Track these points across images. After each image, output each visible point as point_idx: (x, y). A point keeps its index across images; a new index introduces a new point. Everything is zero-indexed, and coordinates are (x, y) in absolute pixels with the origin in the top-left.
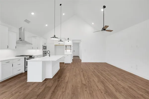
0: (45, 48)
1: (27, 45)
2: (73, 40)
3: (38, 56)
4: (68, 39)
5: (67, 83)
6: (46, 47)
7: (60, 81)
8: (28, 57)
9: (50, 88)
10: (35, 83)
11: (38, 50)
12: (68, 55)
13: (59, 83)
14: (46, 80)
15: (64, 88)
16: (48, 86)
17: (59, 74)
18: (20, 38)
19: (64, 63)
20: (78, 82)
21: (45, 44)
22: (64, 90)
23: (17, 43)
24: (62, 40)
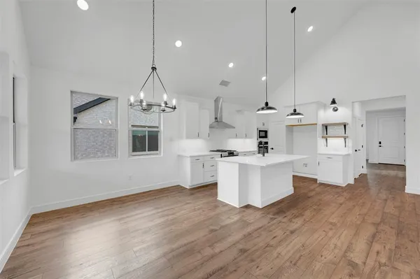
0: (263, 134)
1: (227, 131)
2: (363, 103)
3: (245, 154)
4: (334, 102)
5: (292, 232)
6: (266, 132)
7: (275, 221)
8: (227, 154)
9: (246, 224)
10: (227, 205)
11: (248, 141)
12: (330, 157)
13: (270, 224)
14: (248, 207)
15: (275, 239)
16: (245, 219)
17: (283, 205)
18: (216, 118)
19: (315, 180)
20: (332, 246)
21: (264, 124)
22: (272, 243)
23: (210, 127)
24: (298, 111)
